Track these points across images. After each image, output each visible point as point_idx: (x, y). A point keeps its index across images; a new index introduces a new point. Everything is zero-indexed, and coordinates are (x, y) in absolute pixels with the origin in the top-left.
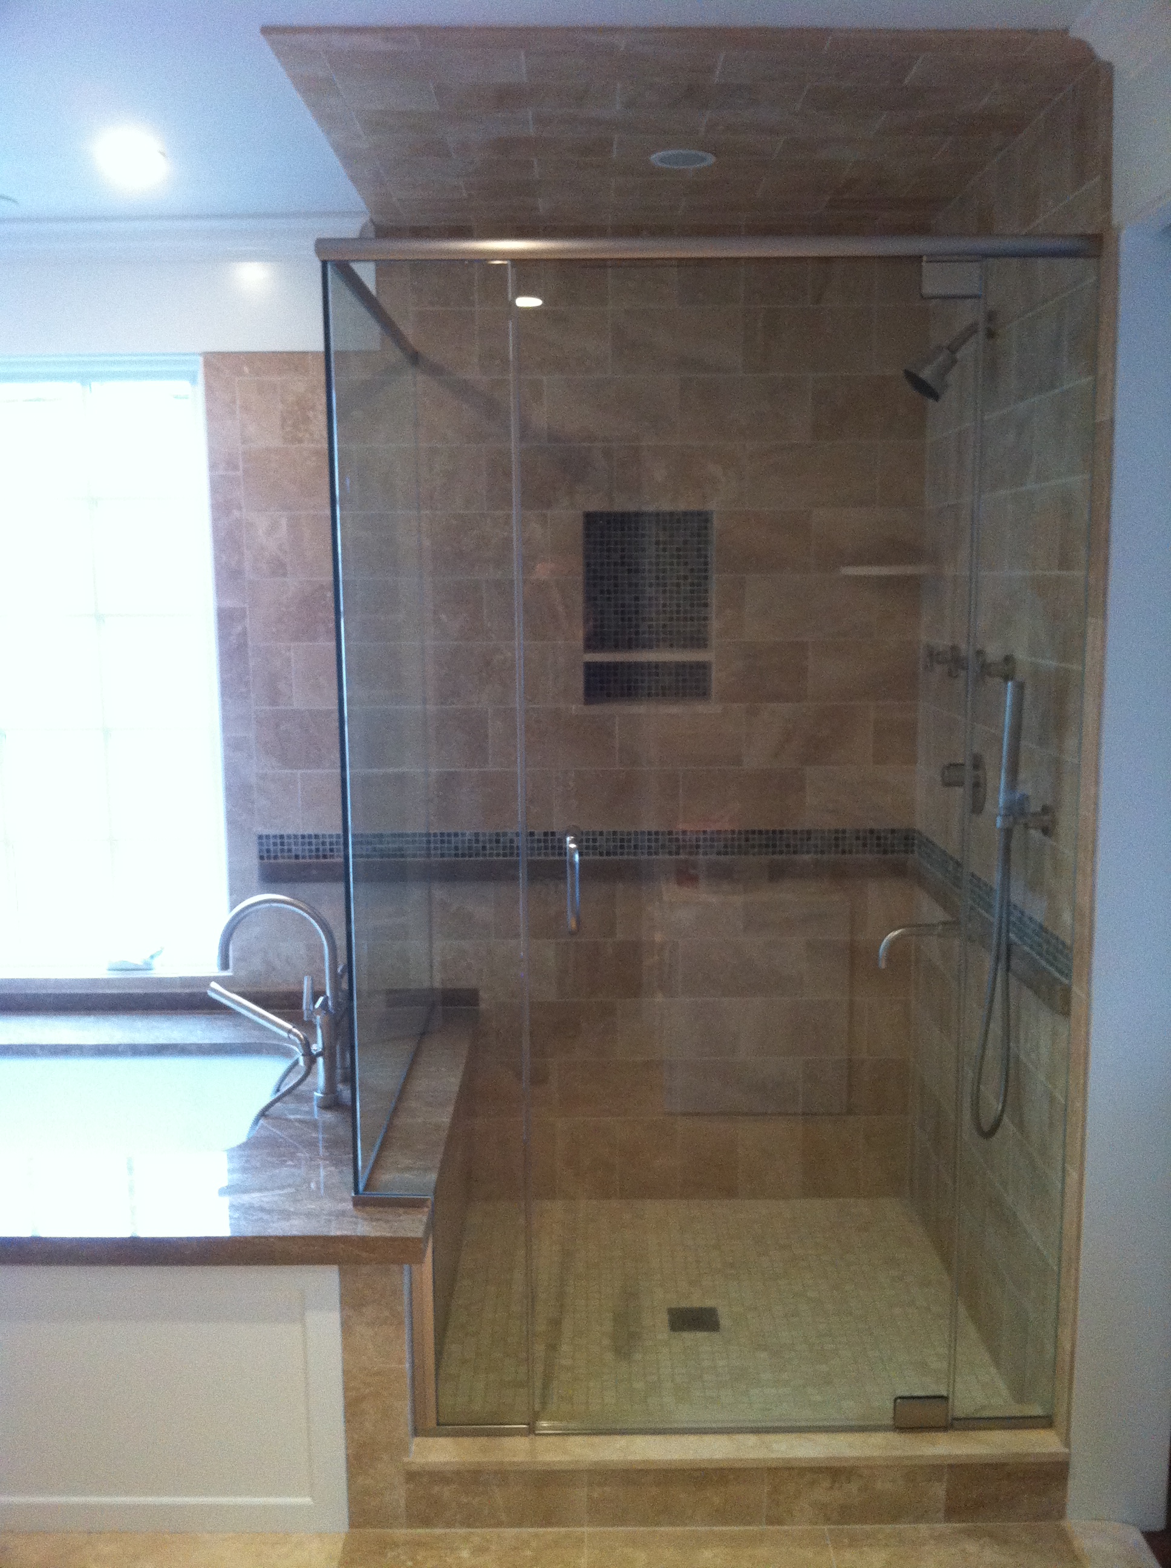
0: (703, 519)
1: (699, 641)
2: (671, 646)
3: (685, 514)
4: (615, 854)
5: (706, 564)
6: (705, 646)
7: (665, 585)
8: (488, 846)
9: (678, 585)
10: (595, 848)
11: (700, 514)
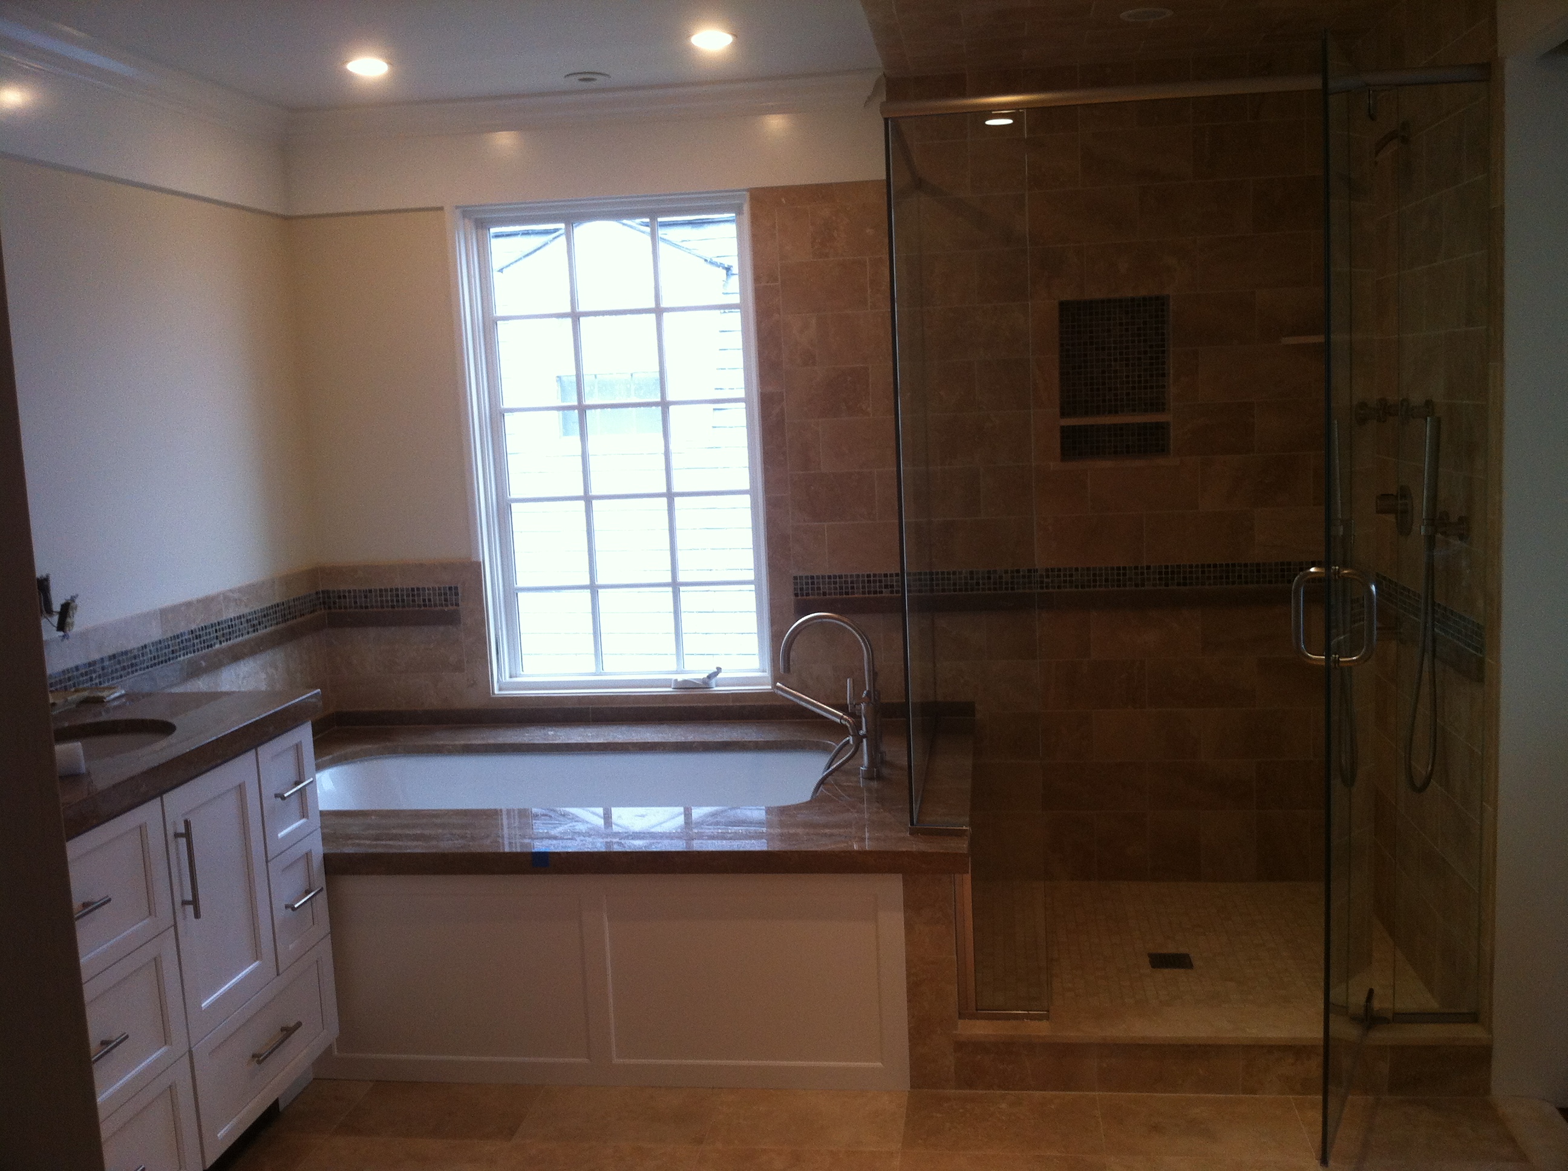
0: (1160, 303)
1: (1158, 406)
2: (1134, 411)
3: (1144, 299)
4: (1089, 587)
5: (1163, 340)
6: (1164, 410)
7: (1127, 359)
8: (981, 582)
9: (1139, 359)
10: (1071, 582)
11: (1157, 298)
